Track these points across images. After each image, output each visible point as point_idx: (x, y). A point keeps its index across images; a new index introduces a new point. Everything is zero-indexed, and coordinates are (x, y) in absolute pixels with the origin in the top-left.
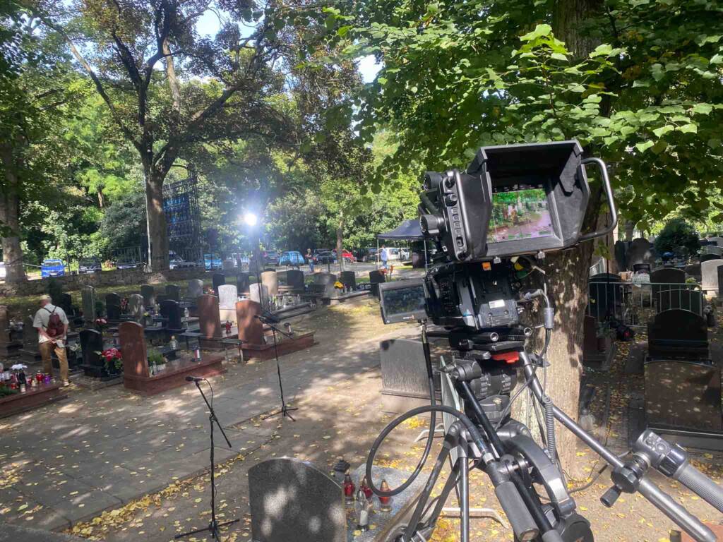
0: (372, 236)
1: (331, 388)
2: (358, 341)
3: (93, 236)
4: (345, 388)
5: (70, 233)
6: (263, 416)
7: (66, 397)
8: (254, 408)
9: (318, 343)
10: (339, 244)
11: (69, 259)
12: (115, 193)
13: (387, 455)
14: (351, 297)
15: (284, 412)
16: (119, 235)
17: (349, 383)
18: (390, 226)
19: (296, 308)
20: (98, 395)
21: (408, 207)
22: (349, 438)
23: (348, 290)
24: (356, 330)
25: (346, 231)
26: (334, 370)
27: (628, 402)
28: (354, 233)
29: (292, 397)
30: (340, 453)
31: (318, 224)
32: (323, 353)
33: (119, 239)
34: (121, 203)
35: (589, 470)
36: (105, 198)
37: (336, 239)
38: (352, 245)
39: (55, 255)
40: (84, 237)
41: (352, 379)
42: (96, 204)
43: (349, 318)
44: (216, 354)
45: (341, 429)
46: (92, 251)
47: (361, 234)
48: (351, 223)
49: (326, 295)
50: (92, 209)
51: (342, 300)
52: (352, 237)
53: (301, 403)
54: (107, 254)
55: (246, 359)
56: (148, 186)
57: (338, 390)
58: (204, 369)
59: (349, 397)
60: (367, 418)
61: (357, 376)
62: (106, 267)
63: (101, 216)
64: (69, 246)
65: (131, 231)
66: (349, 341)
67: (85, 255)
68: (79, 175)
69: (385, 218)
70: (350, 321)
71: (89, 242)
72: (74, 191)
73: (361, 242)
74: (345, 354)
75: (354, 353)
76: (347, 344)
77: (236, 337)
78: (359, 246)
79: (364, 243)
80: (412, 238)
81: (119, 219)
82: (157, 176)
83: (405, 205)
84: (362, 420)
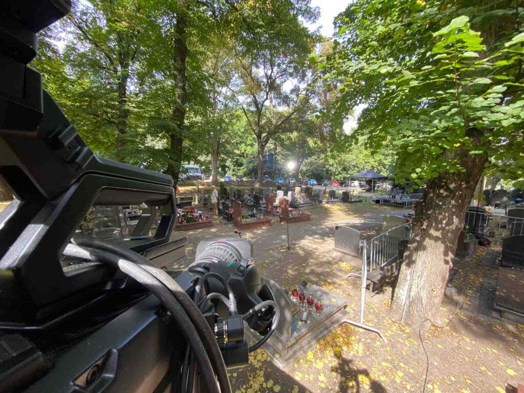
0: (349, 175)
1: (312, 242)
2: (330, 221)
3: (241, 168)
4: (318, 243)
5: (234, 166)
6: (280, 248)
7: (214, 225)
8: (278, 244)
9: (312, 220)
10: (332, 178)
11: (233, 175)
12: (250, 153)
13: (330, 281)
14: (332, 202)
15: (289, 248)
16: (250, 168)
17: (321, 241)
18: (358, 172)
19: (307, 204)
20: (225, 226)
21: (368, 164)
22: (313, 268)
23: (331, 198)
24: (330, 216)
25: (337, 173)
26: (316, 233)
27: (482, 284)
28: (341, 174)
29: (294, 242)
30: (308, 274)
31: (325, 169)
32: (313, 225)
33: (250, 170)
34: (252, 157)
35: (448, 321)
36: (247, 154)
37: (331, 175)
38: (339, 179)
39: (229, 173)
40: (239, 168)
41: (323, 239)
42: (244, 157)
43: (329, 211)
44: (270, 218)
45: (311, 262)
46: (241, 173)
47: (344, 175)
48: (340, 169)
49: (321, 199)
50: (242, 158)
51: (327, 203)
52: (340, 175)
53: (297, 245)
54: (245, 175)
55: (281, 222)
56: (259, 150)
57: (315, 243)
58: (263, 223)
59: (319, 248)
60: (325, 259)
61: (326, 238)
62: (245, 179)
63: (245, 161)
64: (234, 171)
65: (254, 167)
66: (327, 221)
67: (238, 174)
68: (239, 146)
69: (356, 168)
70: (330, 212)
71: (240, 170)
72: (237, 152)
73: (343, 178)
74: (323, 227)
75: (327, 227)
76: (325, 222)
77: (278, 212)
78: (342, 179)
79: (345, 178)
80: (368, 178)
81: (250, 162)
82: (262, 146)
83: (366, 163)
84: (321, 260)
